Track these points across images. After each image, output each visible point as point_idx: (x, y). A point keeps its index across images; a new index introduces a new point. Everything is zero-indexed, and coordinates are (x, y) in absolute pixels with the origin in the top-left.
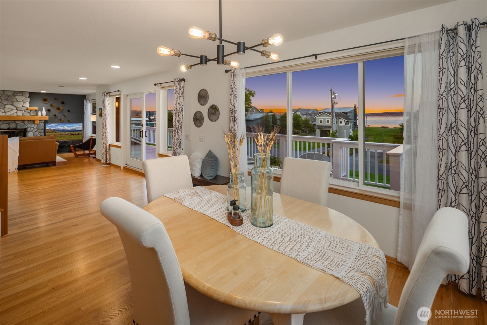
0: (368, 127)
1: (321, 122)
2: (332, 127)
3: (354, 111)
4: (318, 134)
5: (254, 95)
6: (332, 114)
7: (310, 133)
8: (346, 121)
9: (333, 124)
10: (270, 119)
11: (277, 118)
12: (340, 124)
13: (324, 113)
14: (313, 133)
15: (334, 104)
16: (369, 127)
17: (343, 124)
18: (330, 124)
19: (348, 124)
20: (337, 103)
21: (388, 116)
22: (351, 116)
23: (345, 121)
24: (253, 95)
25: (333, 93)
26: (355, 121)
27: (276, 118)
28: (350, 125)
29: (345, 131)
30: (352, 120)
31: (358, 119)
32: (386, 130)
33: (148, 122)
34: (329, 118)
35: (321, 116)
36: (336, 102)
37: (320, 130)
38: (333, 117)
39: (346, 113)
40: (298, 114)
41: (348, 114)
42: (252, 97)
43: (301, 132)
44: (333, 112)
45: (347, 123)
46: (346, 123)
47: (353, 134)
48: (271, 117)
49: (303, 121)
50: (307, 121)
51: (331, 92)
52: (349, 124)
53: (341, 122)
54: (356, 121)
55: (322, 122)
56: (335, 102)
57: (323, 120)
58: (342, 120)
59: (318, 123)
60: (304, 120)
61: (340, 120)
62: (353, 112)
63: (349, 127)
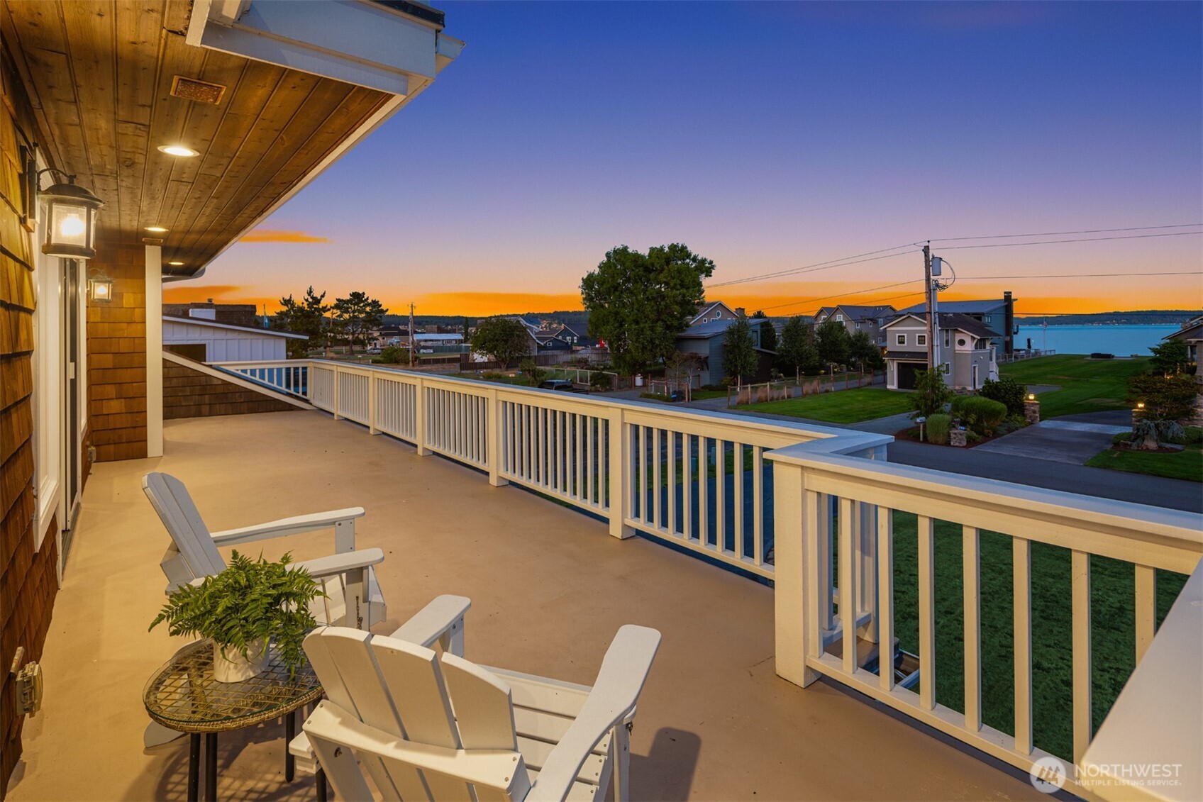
0: (1048, 354)
1: (899, 343)
2: (929, 356)
3: (1004, 309)
4: (893, 375)
5: (711, 272)
6: (928, 318)
7: (870, 373)
8: (979, 338)
9: (932, 346)
10: (755, 334)
11: (776, 330)
12: (958, 347)
13: (909, 316)
14: (880, 372)
15: (934, 290)
16: (1053, 353)
17: (969, 347)
18: (924, 348)
19: (985, 348)
20: (944, 287)
21: (1114, 324)
22: (996, 324)
23: (973, 338)
24: (707, 271)
25: (931, 257)
26: (1008, 339)
27: (774, 331)
28: (991, 351)
29: (975, 367)
30: (997, 335)
31: (1016, 333)
32: (1106, 362)
33: (462, 343)
34: (923, 329)
35: (900, 323)
36: (941, 282)
37: (898, 363)
38: (931, 327)
39: (979, 317)
40: (838, 320)
41: (987, 320)
42: (706, 276)
43: (845, 370)
44: (931, 313)
45: (980, 344)
46: (976, 345)
47: (1000, 377)
48: (758, 328)
49: (849, 338)
50: (861, 338)
51: (925, 255)
52: (988, 347)
53: (962, 342)
54: (1011, 338)
55: (904, 343)
56: (937, 285)
57: (905, 335)
58: (967, 336)
59: (892, 345)
60: (854, 337)
61: (958, 337)
62: (1003, 311)
63: (989, 355)
